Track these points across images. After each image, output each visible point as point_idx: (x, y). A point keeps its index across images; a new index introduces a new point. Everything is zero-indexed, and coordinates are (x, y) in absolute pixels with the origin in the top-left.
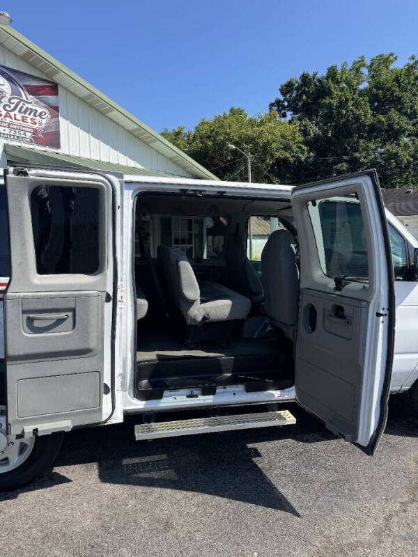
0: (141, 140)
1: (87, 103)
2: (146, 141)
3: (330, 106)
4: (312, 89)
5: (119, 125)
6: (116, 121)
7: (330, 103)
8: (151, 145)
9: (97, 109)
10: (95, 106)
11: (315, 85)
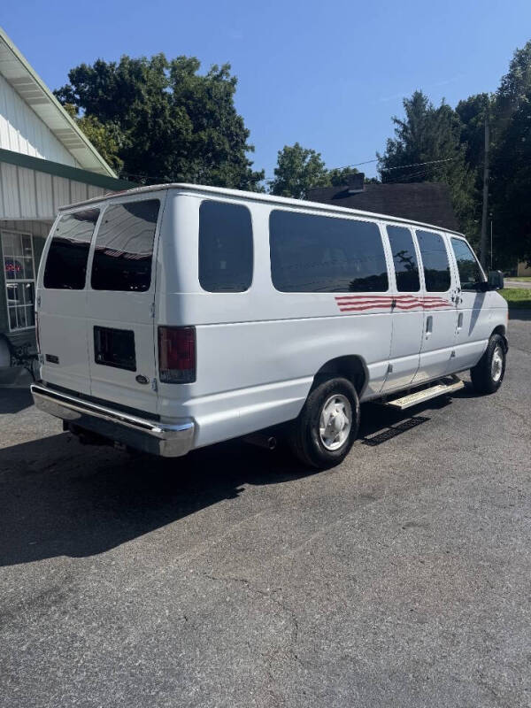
0: (62, 144)
1: (12, 87)
2: (67, 145)
3: (143, 113)
4: (111, 83)
5: (42, 121)
6: (40, 115)
7: (143, 110)
8: (71, 151)
9: (22, 97)
10: (20, 92)
11: (115, 78)
